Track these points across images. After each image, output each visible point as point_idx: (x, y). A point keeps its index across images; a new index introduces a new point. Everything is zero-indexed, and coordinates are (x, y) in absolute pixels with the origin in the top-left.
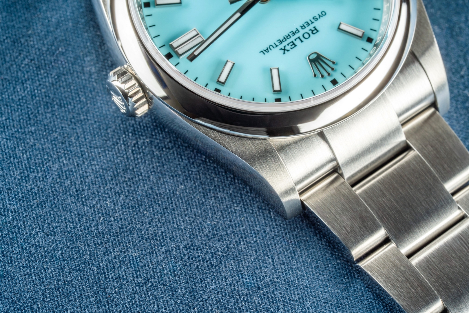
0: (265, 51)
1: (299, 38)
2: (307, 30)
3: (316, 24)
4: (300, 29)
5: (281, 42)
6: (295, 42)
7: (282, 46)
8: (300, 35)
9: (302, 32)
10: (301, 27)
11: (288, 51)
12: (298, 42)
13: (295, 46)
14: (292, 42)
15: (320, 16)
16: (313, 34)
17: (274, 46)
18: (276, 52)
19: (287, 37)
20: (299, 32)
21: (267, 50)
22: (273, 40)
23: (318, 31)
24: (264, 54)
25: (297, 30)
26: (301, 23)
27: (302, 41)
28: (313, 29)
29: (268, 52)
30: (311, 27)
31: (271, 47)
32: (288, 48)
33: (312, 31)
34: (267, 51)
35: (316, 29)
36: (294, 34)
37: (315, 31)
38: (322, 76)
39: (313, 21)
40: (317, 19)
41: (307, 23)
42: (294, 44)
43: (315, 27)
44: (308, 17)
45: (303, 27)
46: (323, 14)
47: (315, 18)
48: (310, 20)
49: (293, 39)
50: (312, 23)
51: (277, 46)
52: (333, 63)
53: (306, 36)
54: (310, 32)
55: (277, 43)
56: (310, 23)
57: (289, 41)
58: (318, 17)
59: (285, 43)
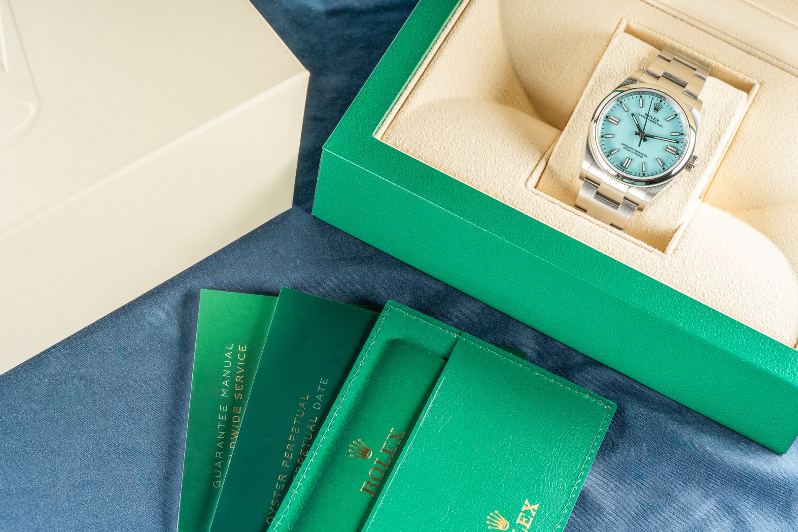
1: (651, 118)
5: (655, 123)
7: (657, 122)
9: (649, 118)
10: (647, 119)
11: (657, 119)
12: (653, 118)
13: (655, 118)
17: (658, 124)
18: (660, 123)
21: (661, 126)
22: (656, 125)
36: (650, 120)
43: (645, 115)
46: (639, 114)
47: (642, 116)
49: (653, 120)
53: (649, 116)
59: (655, 121)
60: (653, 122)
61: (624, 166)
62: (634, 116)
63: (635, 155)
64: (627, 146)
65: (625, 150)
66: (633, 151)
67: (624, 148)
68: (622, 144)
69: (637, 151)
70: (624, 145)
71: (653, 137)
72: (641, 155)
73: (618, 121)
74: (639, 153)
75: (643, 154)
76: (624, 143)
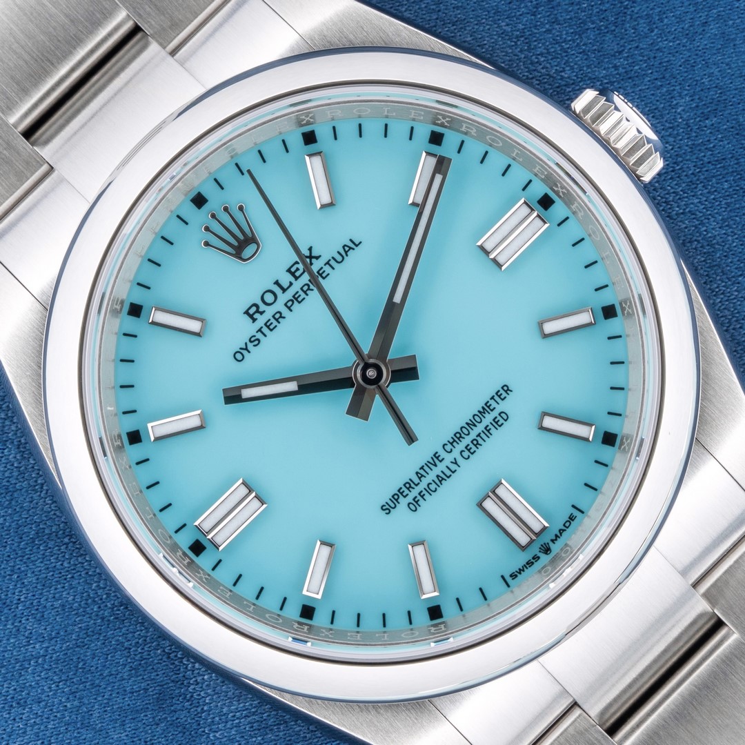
0: (350, 248)
1: (284, 290)
2: (270, 312)
3: (250, 328)
4: (285, 311)
6: (292, 279)
7: (317, 264)
8: (283, 298)
9: (279, 306)
10: (283, 315)
12: (286, 279)
13: (289, 270)
14: (296, 278)
15: (246, 349)
16: (255, 305)
17: (332, 262)
18: (327, 248)
20: (286, 304)
21: (347, 249)
22: (339, 271)
23: (247, 312)
24: (351, 241)
25: (289, 308)
26: (284, 325)
27: (277, 283)
28: (256, 316)
29: (344, 246)
30: (261, 319)
31: (339, 258)
33: (257, 311)
35: (251, 316)
36: (296, 298)
37: (252, 313)
38: (226, 209)
39: (259, 336)
40: (251, 340)
41: (272, 327)
42: (293, 274)
43: (254, 320)
44: (271, 341)
45: (279, 317)
46: (240, 355)
47: (256, 343)
48: (265, 335)
49: (297, 286)
50: (260, 330)
51: (328, 263)
52: (207, 244)
53: (269, 298)
54: (262, 307)
55: (327, 269)
56: (265, 330)
58: (250, 346)
61: (523, 539)
62: (246, 393)
63: (481, 452)
64: (409, 485)
65: (428, 503)
66: (448, 458)
67: (415, 504)
68: (387, 509)
69: (458, 437)
70: (395, 498)
72: (488, 419)
74: (471, 424)
75: (487, 408)
76: (385, 497)
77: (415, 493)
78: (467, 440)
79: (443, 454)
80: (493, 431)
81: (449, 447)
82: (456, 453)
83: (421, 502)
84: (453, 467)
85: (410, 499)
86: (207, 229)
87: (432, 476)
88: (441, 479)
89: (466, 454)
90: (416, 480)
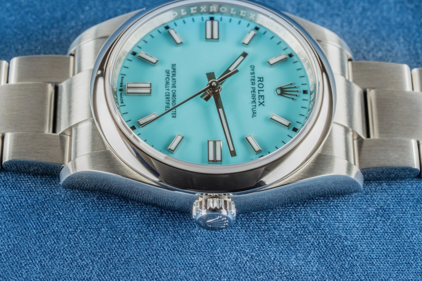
0: (254, 114)
1: (259, 91)
2: (257, 83)
3: (257, 75)
5: (254, 102)
6: (260, 95)
7: (257, 104)
8: (257, 89)
9: (256, 86)
10: (252, 85)
11: (263, 102)
12: (262, 93)
13: (263, 96)
14: (259, 96)
15: (253, 70)
16: (262, 81)
17: (254, 107)
18: (259, 109)
19: (253, 96)
20: (255, 88)
22: (250, 106)
23: (262, 78)
24: (256, 116)
25: (253, 88)
26: (250, 83)
27: (263, 91)
28: (259, 79)
29: (256, 113)
30: (257, 79)
31: (254, 109)
32: (261, 101)
33: (260, 80)
34: (254, 113)
35: (260, 78)
36: (254, 91)
37: (261, 79)
38: (296, 96)
39: (253, 75)
40: (253, 73)
41: (252, 80)
42: (261, 96)
43: (258, 78)
44: (249, 77)
45: (253, 84)
46: (253, 68)
47: (252, 73)
48: (252, 77)
49: (257, 94)
50: (254, 77)
51: (255, 106)
52: (291, 84)
53: (261, 86)
54: (260, 82)
55: (254, 104)
56: (253, 78)
57: (257, 97)
58: (252, 71)
59: (257, 100)
60: (254, 96)
62: (242, 58)
63: (164, 97)
64: (174, 75)
65: (164, 75)
66: (171, 89)
67: (168, 72)
68: (174, 65)
69: (174, 96)
70: (174, 70)
71: (219, 105)
72: (171, 106)
73: (215, 36)
74: (174, 101)
76: (177, 67)
77: (171, 74)
78: (171, 97)
79: (174, 89)
80: (167, 105)
81: (174, 91)
82: (170, 92)
83: (167, 74)
84: (167, 88)
85: (170, 72)
86: (295, 87)
87: (171, 82)
88: (167, 83)
89: (167, 94)
90: (174, 78)
